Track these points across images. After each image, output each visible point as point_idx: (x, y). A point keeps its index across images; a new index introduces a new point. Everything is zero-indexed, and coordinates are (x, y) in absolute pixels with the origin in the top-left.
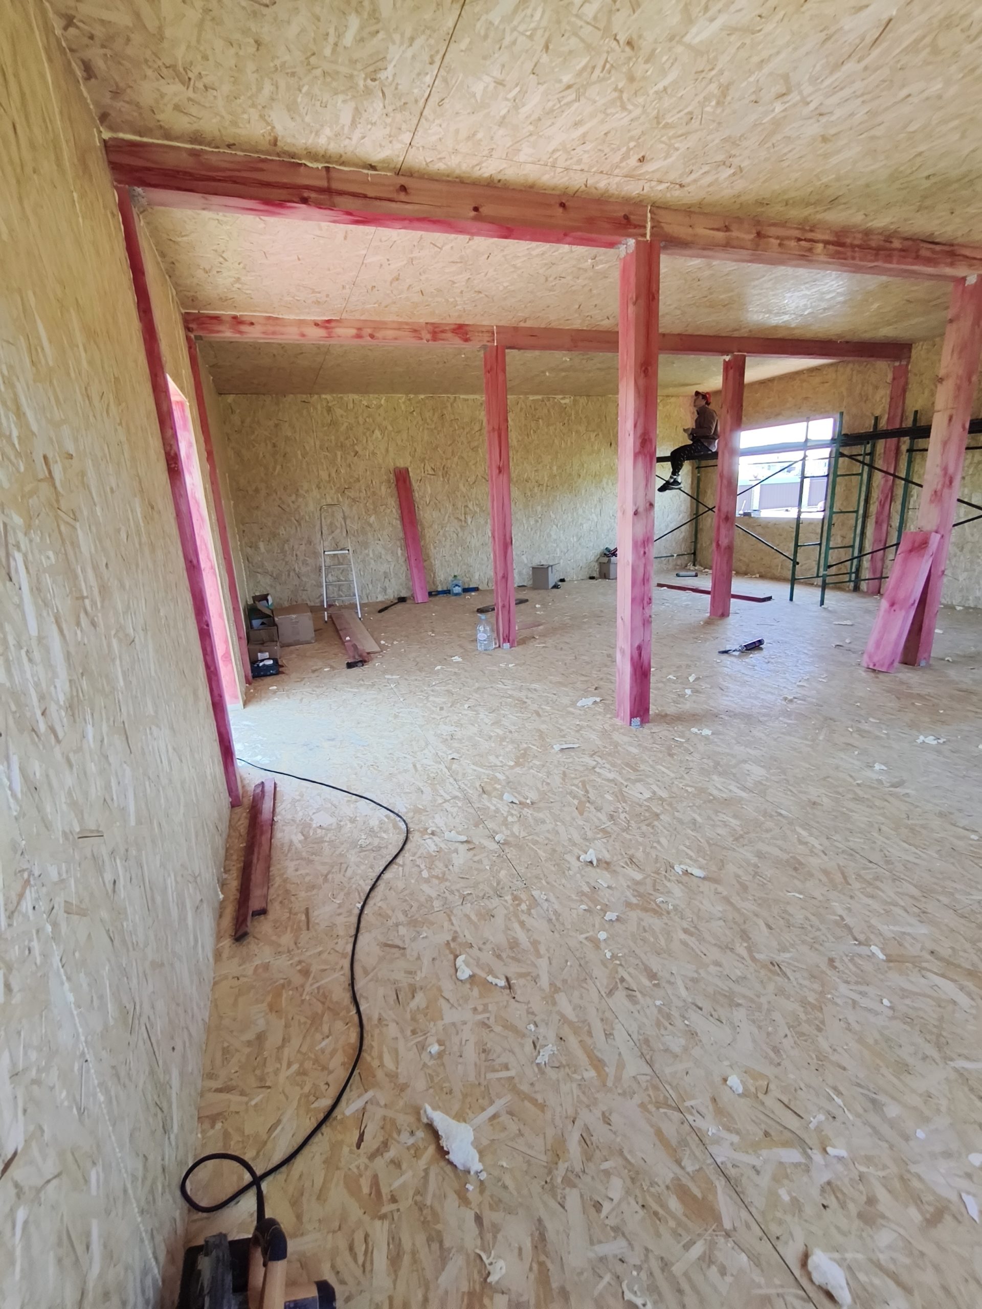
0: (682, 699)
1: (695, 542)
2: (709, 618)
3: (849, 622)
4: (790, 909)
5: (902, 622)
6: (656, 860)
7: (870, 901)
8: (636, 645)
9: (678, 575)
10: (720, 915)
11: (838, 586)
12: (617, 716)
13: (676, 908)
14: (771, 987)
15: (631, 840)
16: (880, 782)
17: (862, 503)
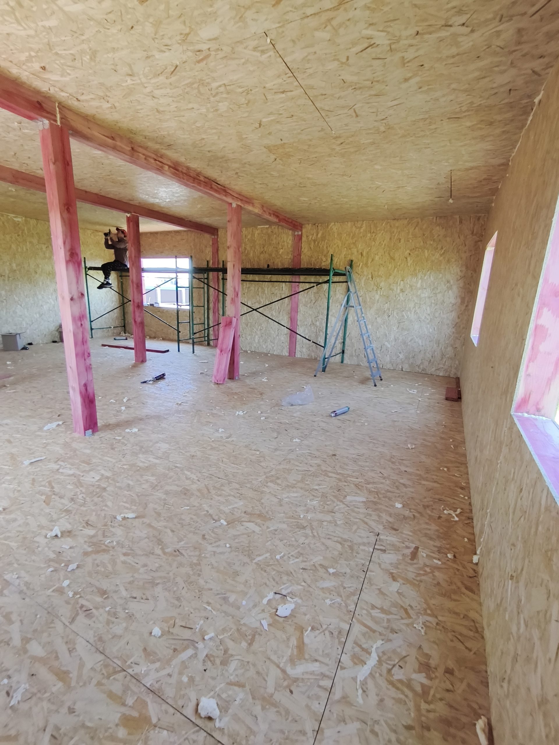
0: (119, 414)
1: (124, 319)
2: (135, 363)
3: (206, 361)
4: (183, 517)
5: (226, 359)
6: (105, 517)
7: (219, 498)
8: (83, 383)
9: (115, 339)
10: (146, 536)
11: (200, 343)
12: (75, 431)
13: (118, 543)
14: (175, 565)
15: (87, 510)
16: (222, 437)
17: (206, 303)
